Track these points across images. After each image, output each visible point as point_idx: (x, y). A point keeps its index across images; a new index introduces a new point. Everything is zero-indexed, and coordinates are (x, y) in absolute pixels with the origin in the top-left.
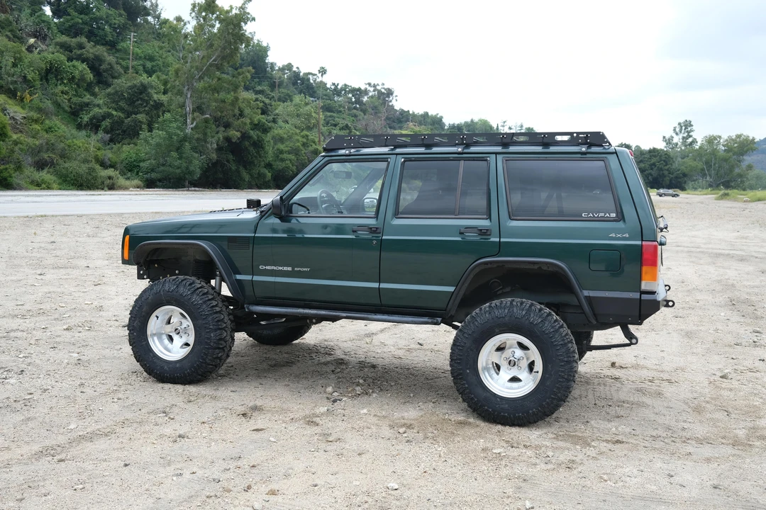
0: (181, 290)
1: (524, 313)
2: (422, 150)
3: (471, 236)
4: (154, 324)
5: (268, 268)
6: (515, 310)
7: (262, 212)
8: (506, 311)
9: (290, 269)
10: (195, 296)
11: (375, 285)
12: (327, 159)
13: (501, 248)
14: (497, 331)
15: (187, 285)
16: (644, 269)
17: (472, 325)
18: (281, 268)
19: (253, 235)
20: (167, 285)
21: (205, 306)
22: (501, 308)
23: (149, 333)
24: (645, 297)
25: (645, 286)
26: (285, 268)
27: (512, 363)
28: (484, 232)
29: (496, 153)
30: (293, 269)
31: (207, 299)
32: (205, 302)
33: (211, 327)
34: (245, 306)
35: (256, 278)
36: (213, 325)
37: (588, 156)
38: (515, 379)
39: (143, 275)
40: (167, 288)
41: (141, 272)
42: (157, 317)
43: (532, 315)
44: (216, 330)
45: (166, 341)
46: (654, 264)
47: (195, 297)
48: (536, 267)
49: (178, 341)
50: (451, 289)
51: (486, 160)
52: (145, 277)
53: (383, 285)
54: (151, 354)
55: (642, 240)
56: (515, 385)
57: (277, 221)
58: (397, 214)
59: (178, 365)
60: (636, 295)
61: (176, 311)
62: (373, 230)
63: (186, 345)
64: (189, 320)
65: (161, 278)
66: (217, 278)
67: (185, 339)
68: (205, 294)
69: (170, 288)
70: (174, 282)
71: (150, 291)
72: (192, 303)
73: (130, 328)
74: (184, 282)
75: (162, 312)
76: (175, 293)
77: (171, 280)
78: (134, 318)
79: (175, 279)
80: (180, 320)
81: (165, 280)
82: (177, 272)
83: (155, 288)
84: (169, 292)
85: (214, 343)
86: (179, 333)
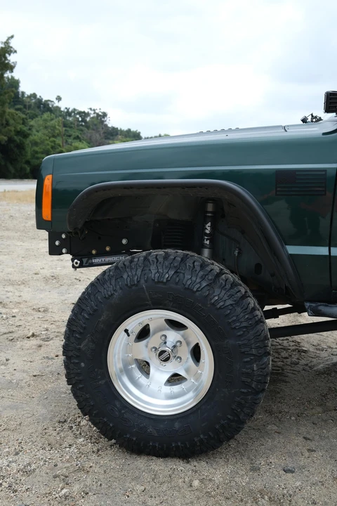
0: (187, 278)
4: (120, 347)
10: (217, 291)
15: (198, 268)
20: (153, 267)
21: (239, 310)
31: (239, 295)
33: (254, 351)
36: (257, 348)
39: (60, 247)
40: (153, 272)
41: (57, 243)
42: (126, 331)
45: (138, 374)
49: (160, 374)
52: (64, 250)
54: (117, 404)
59: (177, 425)
61: (154, 317)
63: (175, 379)
64: (195, 334)
65: (94, 252)
66: (206, 252)
67: (172, 368)
68: (234, 285)
69: (162, 275)
70: (167, 263)
71: (113, 282)
72: (213, 304)
73: (70, 354)
74: (189, 263)
75: (134, 323)
76: (174, 286)
77: (161, 260)
78: (81, 333)
79: (166, 257)
80: (164, 333)
81: (146, 258)
82: (124, 241)
83: (125, 276)
84: (159, 282)
85: (259, 382)
86: (167, 360)
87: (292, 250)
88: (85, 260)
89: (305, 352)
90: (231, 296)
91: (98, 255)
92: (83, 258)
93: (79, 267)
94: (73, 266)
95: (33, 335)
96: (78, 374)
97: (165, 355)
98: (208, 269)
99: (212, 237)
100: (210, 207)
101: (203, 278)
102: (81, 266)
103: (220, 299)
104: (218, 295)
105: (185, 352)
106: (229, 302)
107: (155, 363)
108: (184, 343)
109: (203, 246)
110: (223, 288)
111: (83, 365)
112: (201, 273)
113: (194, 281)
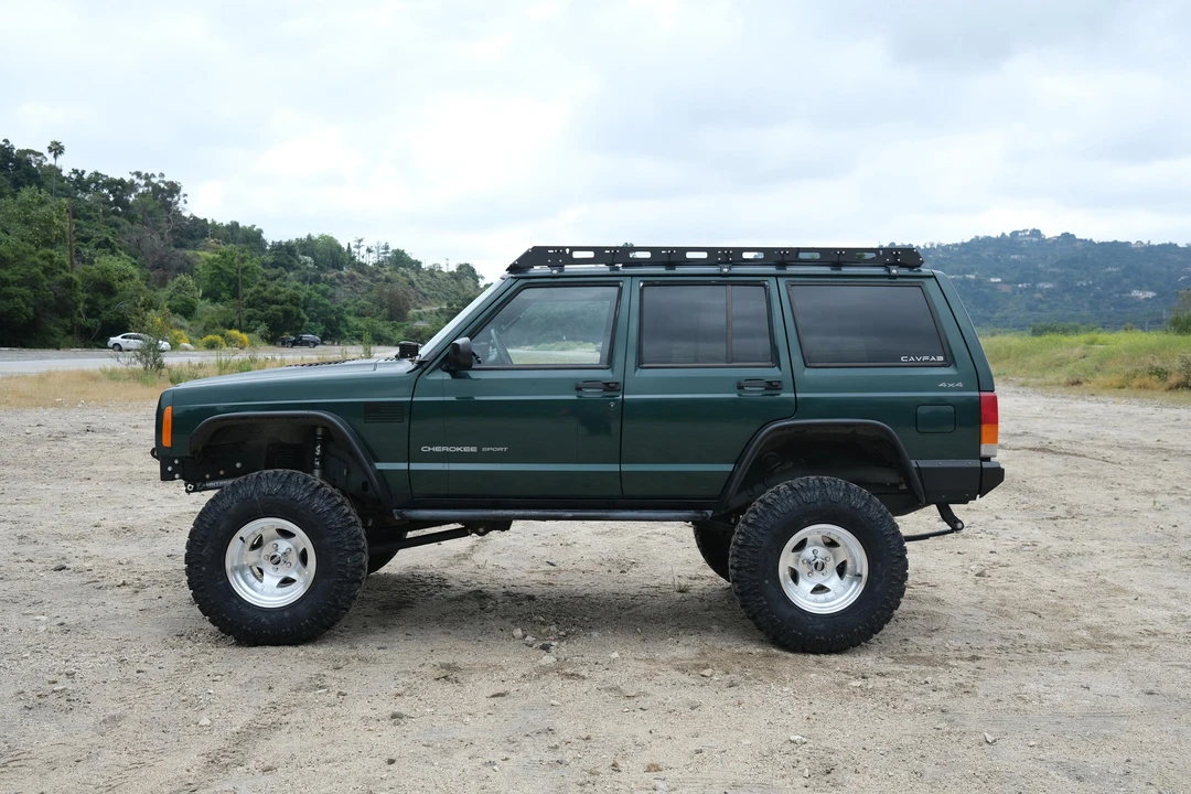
0: (292, 490)
1: (841, 494)
2: (662, 270)
3: (754, 393)
4: (235, 552)
5: (437, 449)
6: (829, 492)
7: (421, 363)
8: (817, 493)
9: (474, 449)
10: (316, 500)
11: (614, 468)
12: (521, 282)
13: (798, 407)
14: (806, 521)
15: (301, 482)
16: (985, 429)
17: (769, 516)
18: (458, 449)
19: (409, 399)
20: (264, 484)
21: (334, 514)
22: (809, 490)
23: (228, 566)
24: (985, 465)
25: (985, 450)
26: (466, 449)
27: (819, 567)
28: (773, 386)
29: (776, 276)
30: (479, 449)
31: (336, 503)
32: (333, 509)
33: (347, 547)
34: (395, 511)
35: (414, 466)
36: (350, 544)
37: (898, 280)
38: (820, 589)
39: (173, 473)
40: (264, 488)
41: (170, 469)
42: (241, 538)
43: (852, 497)
44: (353, 552)
45: (252, 579)
46: (994, 421)
47: (316, 502)
48: (848, 431)
49: (271, 579)
50: (729, 468)
51: (764, 285)
52: (177, 476)
53: (626, 468)
54: (235, 601)
55: (980, 391)
56: (821, 597)
57: (447, 376)
58: (640, 363)
59: (286, 614)
60: (975, 463)
61: (266, 525)
62: (609, 387)
63: (287, 581)
64: (302, 540)
65: (207, 476)
66: (317, 472)
67: (283, 573)
68: (331, 495)
69: (271, 489)
70: (275, 479)
71: (230, 496)
72: (313, 510)
73: (192, 560)
74: (294, 479)
75: (250, 530)
76: (281, 497)
77: (270, 477)
78: (202, 542)
79: (275, 475)
80: (276, 542)
81: (258, 476)
82: (238, 465)
83: (240, 491)
84: (269, 495)
85: (352, 572)
86: (277, 563)
87: (379, 466)
88: (198, 485)
89: (448, 587)
90: (328, 504)
91: (211, 480)
92: (196, 483)
93: (193, 491)
94: (187, 491)
95: (124, 584)
96: (199, 577)
97: (276, 560)
98: (310, 483)
99: (322, 459)
100: (319, 431)
101: (305, 490)
102: (194, 491)
103: (319, 506)
104: (318, 504)
105: (294, 558)
106: (327, 508)
107: (268, 568)
108: (293, 550)
109: (314, 467)
110: (321, 498)
111: (204, 568)
112: (304, 486)
113: (297, 493)
